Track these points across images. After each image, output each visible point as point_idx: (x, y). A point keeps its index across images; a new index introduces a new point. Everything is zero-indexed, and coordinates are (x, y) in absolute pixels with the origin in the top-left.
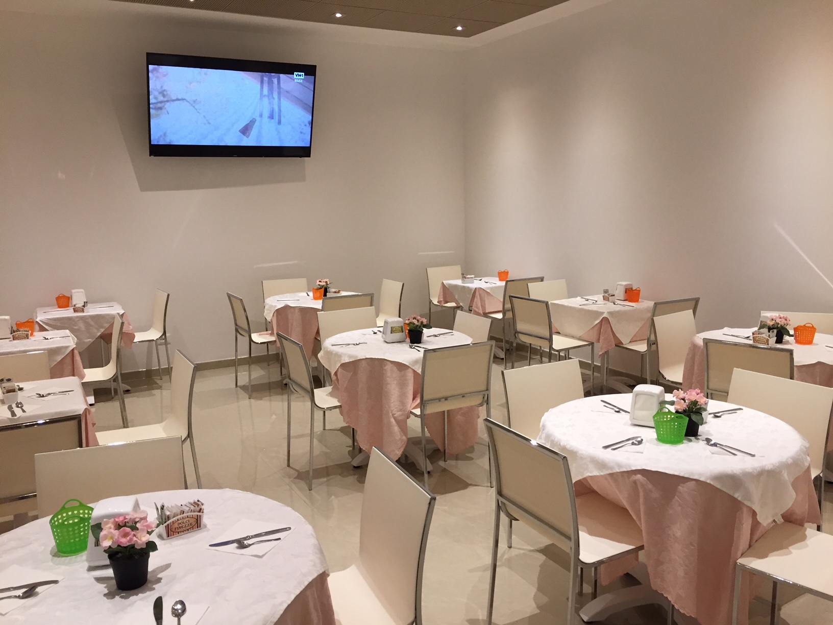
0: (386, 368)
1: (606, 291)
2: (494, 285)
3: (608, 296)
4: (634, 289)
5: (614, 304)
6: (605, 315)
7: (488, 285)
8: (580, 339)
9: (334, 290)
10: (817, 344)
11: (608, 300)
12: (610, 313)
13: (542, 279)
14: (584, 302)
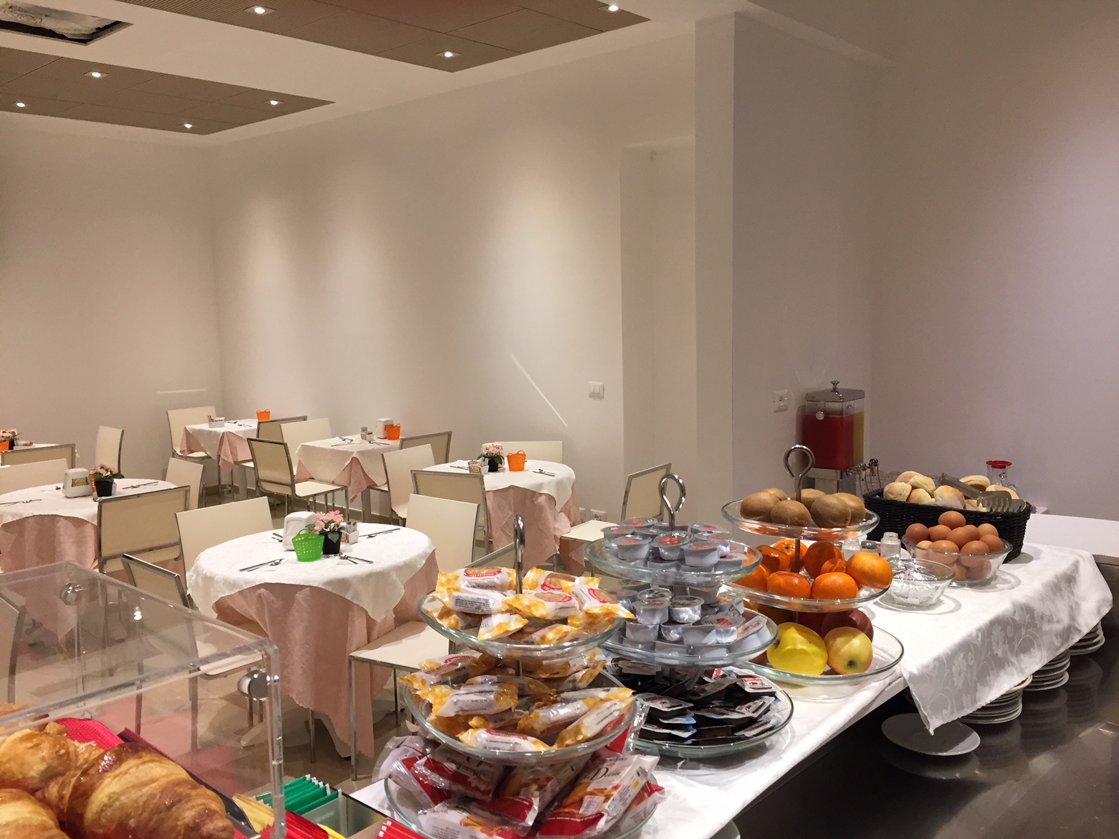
0: (58, 525)
1: (364, 430)
2: (248, 428)
3: (366, 433)
4: (394, 425)
5: (370, 442)
6: (354, 455)
7: (242, 428)
8: (333, 483)
9: (24, 442)
10: (528, 470)
11: (366, 439)
12: (360, 453)
13: (305, 419)
14: (342, 442)
